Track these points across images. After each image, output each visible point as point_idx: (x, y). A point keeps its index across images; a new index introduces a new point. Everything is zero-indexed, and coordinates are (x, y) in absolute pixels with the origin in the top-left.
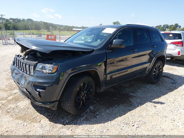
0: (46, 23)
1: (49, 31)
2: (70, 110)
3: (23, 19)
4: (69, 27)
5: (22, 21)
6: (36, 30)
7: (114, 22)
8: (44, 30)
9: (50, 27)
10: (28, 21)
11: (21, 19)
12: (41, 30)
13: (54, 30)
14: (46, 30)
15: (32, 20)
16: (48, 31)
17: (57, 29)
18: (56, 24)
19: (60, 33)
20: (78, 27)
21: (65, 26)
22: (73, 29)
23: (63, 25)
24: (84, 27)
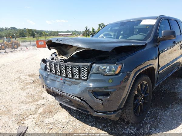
0: (31, 29)
1: (35, 38)
2: (129, 117)
3: (5, 28)
4: (55, 32)
5: (5, 29)
6: (21, 38)
7: (99, 24)
8: (29, 37)
9: (35, 34)
10: (11, 30)
11: (4, 28)
12: (26, 37)
13: (40, 36)
14: (31, 37)
15: (16, 28)
16: (33, 38)
17: (42, 35)
18: (40, 30)
19: (46, 38)
20: (64, 31)
21: (50, 32)
22: (59, 34)
23: (47, 31)
24: (69, 31)
